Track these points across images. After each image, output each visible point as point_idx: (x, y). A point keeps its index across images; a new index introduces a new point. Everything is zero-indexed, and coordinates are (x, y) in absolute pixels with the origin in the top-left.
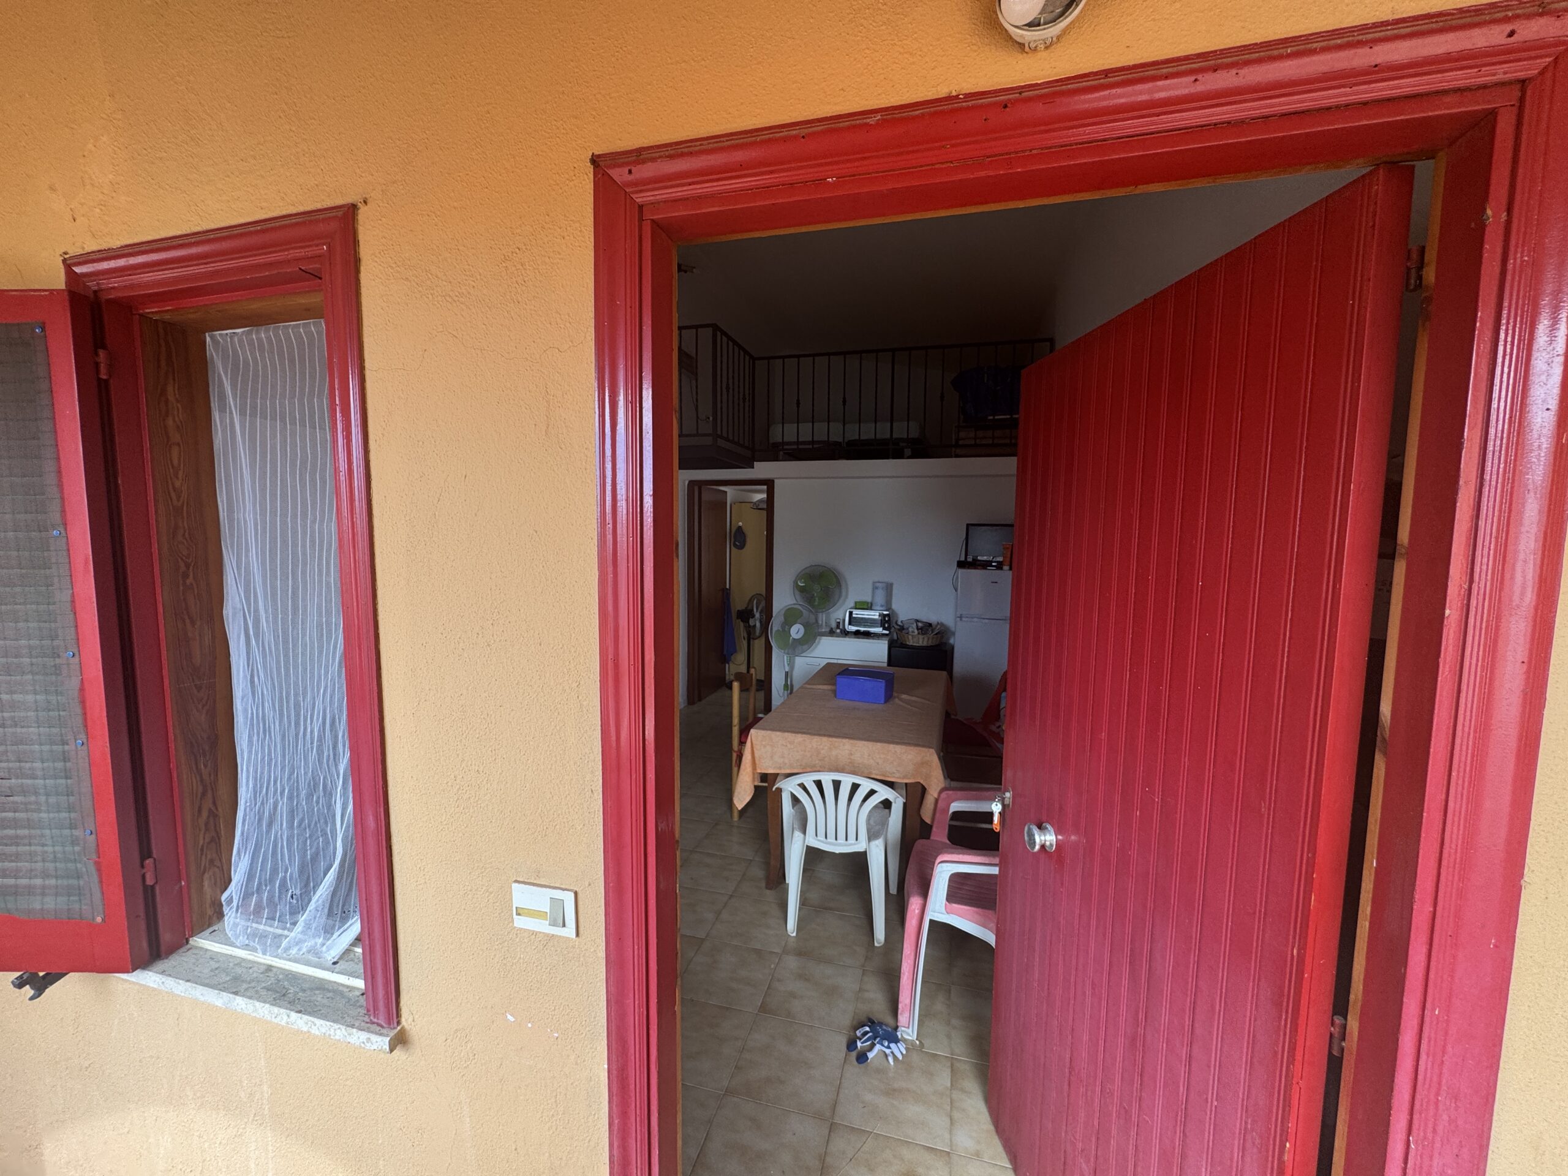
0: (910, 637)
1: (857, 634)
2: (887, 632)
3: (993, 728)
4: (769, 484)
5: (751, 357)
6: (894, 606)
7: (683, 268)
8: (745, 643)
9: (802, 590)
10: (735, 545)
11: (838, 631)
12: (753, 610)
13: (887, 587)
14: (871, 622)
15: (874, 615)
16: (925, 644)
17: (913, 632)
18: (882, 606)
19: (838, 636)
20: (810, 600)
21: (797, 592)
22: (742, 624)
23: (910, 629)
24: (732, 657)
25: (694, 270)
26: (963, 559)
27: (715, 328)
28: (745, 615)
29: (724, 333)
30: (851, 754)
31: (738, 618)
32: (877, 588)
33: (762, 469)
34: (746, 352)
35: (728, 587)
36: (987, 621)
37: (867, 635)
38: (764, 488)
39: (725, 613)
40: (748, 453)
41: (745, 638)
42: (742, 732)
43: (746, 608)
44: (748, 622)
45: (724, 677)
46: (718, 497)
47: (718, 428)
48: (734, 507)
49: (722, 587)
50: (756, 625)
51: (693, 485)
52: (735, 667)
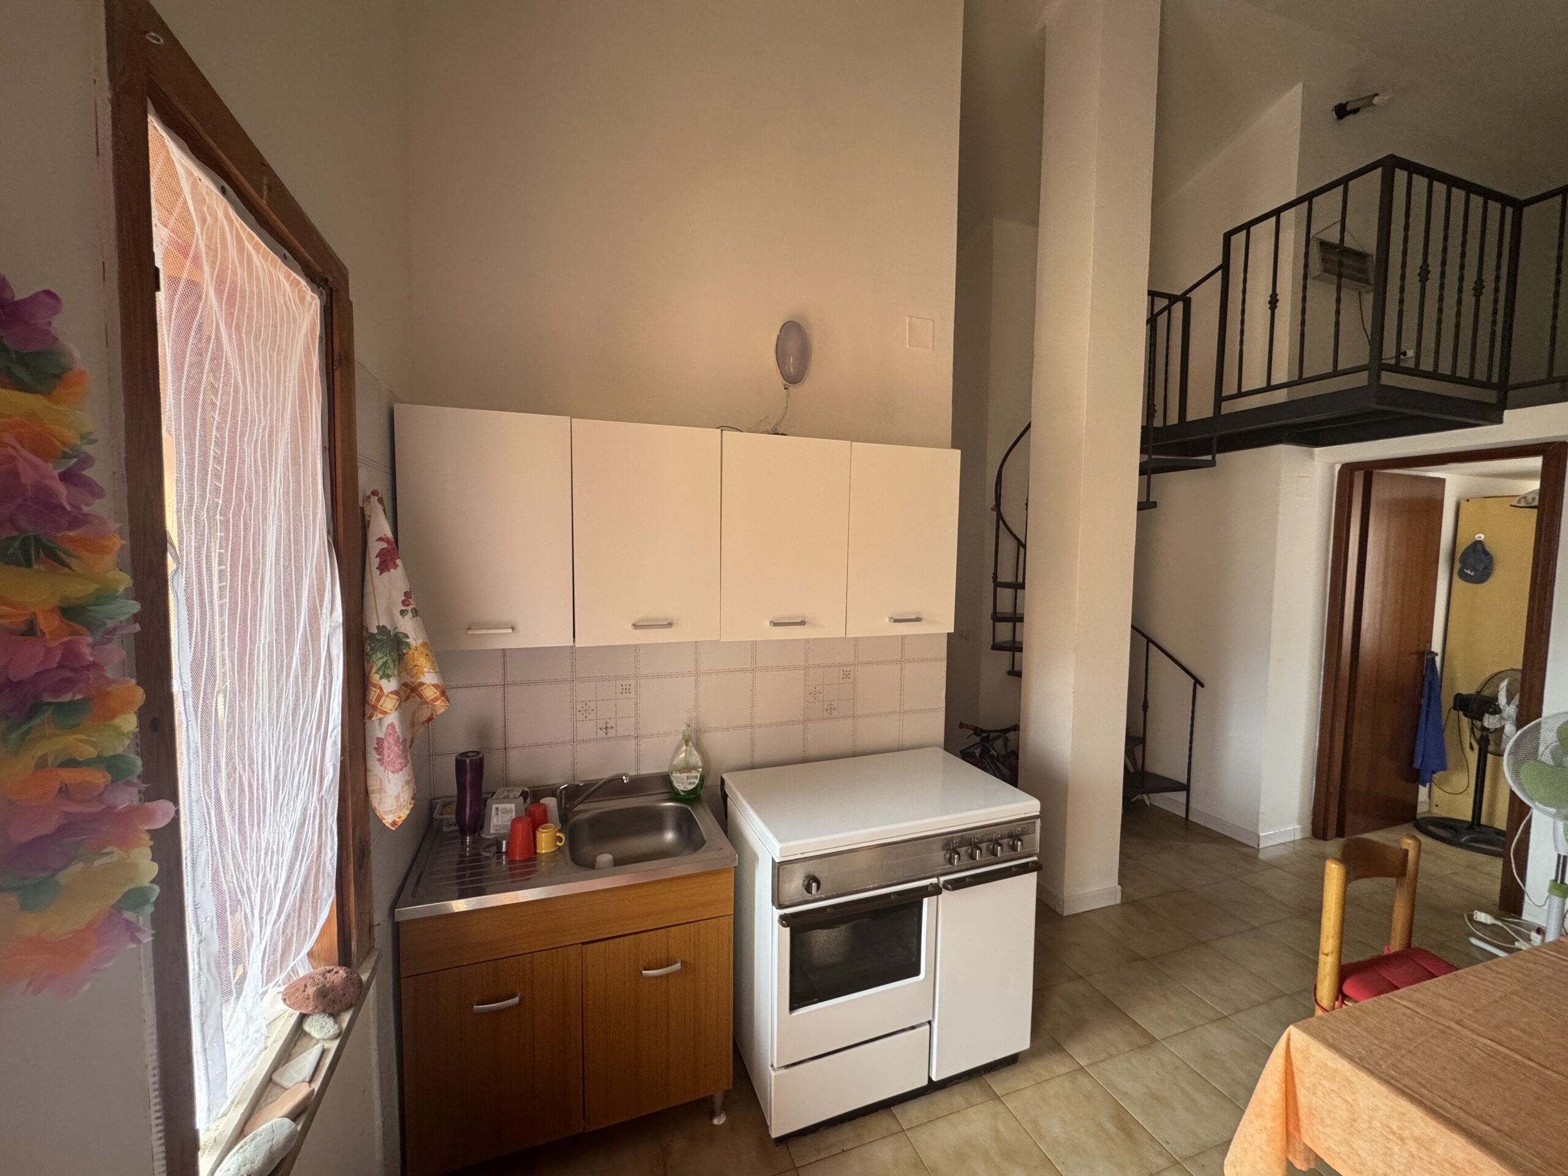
4: (1552, 453)
7: (1350, 107)
8: (1473, 757)
10: (1463, 576)
12: (1496, 699)
22: (1465, 722)
24: (1436, 776)
25: (1376, 100)
27: (1390, 164)
28: (1476, 705)
29: (1413, 169)
31: (1455, 708)
33: (1525, 423)
34: (1491, 195)
35: (1436, 646)
38: (1536, 463)
39: (1421, 695)
40: (1490, 396)
41: (1472, 748)
42: (1344, 973)
43: (1478, 693)
44: (1481, 720)
45: (1415, 807)
46: (1422, 492)
47: (1405, 354)
48: (1463, 504)
49: (1421, 648)
50: (1503, 728)
51: (1348, 471)
52: (1445, 799)
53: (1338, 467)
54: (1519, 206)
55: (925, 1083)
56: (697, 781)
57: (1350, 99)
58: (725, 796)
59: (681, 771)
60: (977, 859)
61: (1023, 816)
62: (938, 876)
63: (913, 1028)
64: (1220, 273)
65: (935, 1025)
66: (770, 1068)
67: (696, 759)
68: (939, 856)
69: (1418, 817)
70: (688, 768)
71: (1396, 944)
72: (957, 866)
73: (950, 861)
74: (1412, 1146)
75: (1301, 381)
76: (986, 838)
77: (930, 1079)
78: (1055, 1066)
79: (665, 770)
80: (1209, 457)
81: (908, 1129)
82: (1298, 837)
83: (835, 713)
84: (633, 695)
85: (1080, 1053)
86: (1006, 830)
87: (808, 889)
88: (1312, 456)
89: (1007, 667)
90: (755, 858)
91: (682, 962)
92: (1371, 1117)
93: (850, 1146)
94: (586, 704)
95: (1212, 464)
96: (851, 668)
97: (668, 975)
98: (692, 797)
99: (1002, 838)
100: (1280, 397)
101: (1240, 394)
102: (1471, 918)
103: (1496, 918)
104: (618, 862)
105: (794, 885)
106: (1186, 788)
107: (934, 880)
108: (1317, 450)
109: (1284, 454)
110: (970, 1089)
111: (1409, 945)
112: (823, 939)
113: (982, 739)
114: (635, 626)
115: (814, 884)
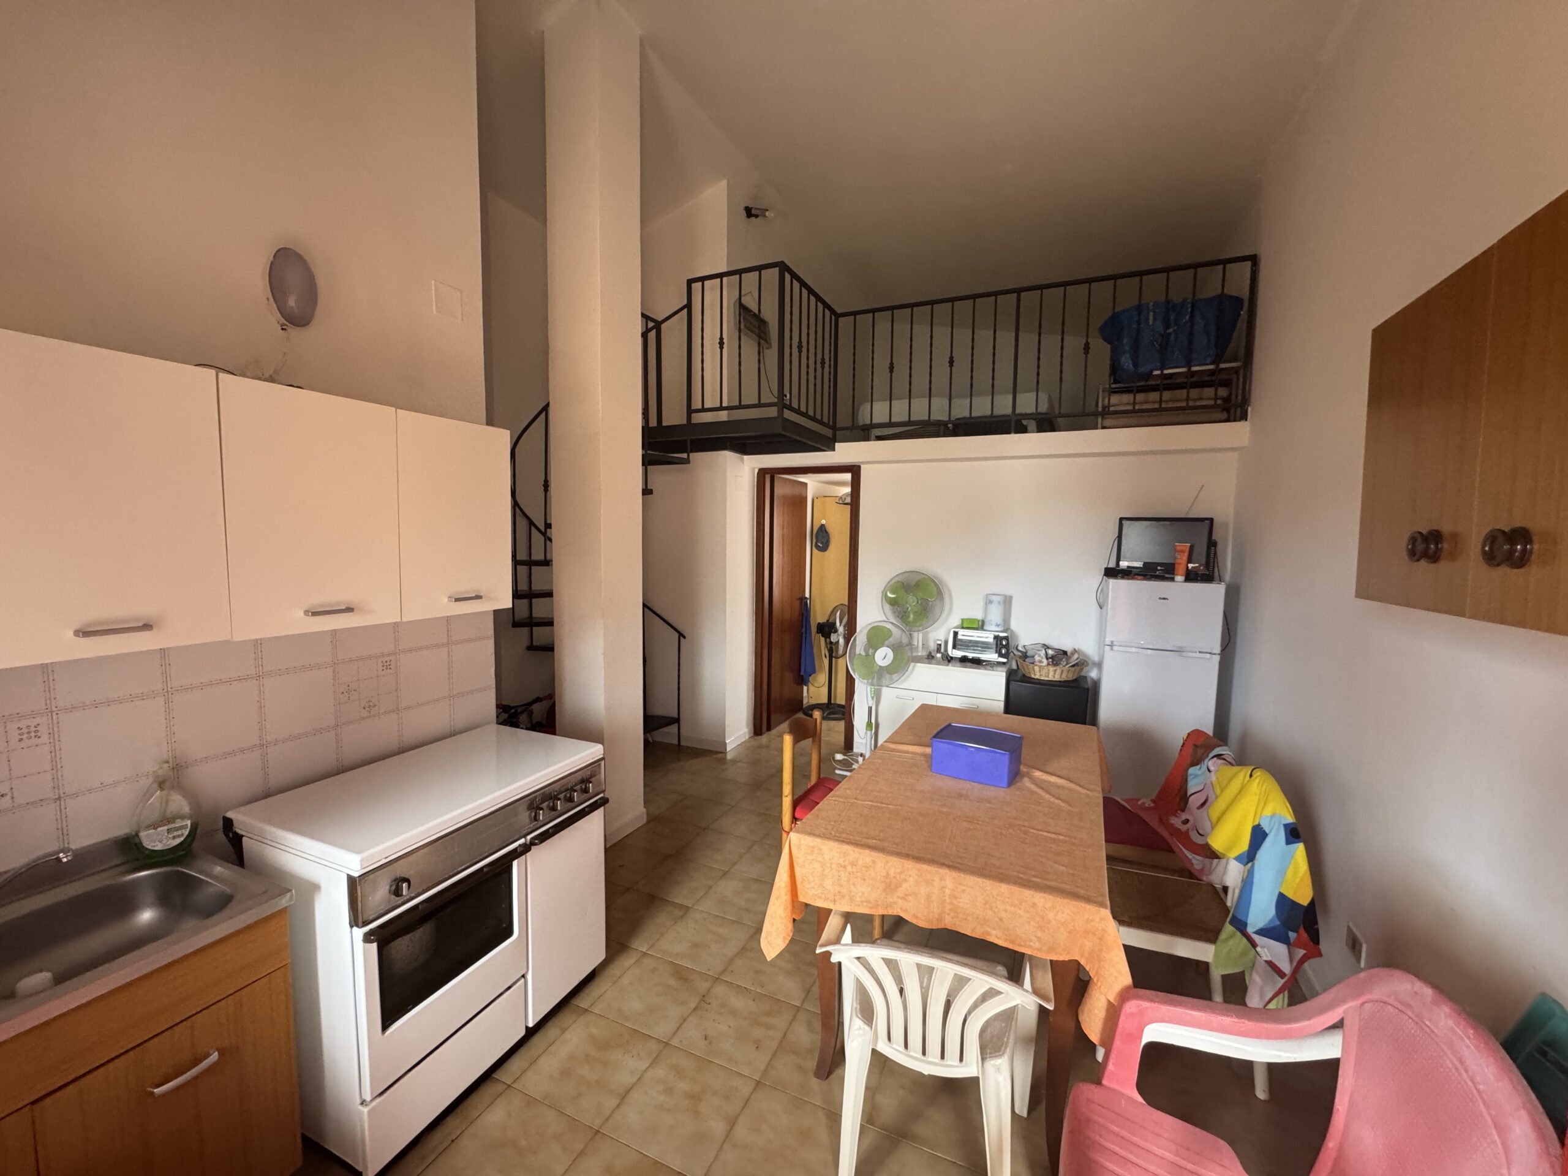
0: (1037, 668)
1: (964, 660)
2: (1005, 660)
4: (855, 470)
5: (833, 311)
6: (1014, 626)
7: (753, 212)
8: (826, 662)
9: (893, 603)
10: (818, 547)
11: (939, 655)
12: (835, 623)
13: (1005, 602)
14: (985, 646)
15: (988, 637)
16: (1057, 678)
17: (1041, 662)
18: (998, 625)
19: (938, 663)
20: (902, 615)
21: (887, 607)
22: (822, 639)
23: (1037, 658)
24: (810, 678)
25: (767, 214)
26: (1112, 565)
27: (783, 268)
28: (827, 629)
29: (794, 276)
31: (818, 633)
32: (991, 602)
33: (845, 452)
34: (826, 305)
35: (807, 595)
36: (1150, 652)
37: (977, 662)
38: (848, 477)
39: (802, 627)
40: (828, 432)
41: (826, 656)
42: (795, 804)
43: (828, 621)
44: (830, 638)
45: (802, 701)
46: (797, 490)
47: (786, 396)
48: (815, 499)
49: (801, 596)
50: (838, 641)
51: (763, 473)
52: (815, 692)
53: (756, 471)
54: (838, 315)
55: (523, 1033)
56: (186, 832)
57: (754, 206)
58: (236, 841)
59: (155, 826)
61: (591, 761)
62: (525, 836)
63: (509, 988)
64: (686, 310)
65: (529, 977)
66: (360, 1107)
67: (179, 803)
68: (524, 816)
69: (804, 706)
70: (167, 820)
71: (814, 780)
72: (543, 820)
73: (536, 819)
74: (849, 868)
75: (740, 407)
76: (563, 789)
77: (527, 1028)
78: (626, 961)
79: (121, 830)
80: (685, 455)
81: (514, 1081)
82: (747, 737)
83: (374, 711)
84: (45, 738)
85: (640, 944)
86: (579, 776)
87: (397, 892)
88: (742, 460)
89: (525, 642)
90: (313, 888)
91: (218, 1050)
92: (831, 864)
93: (458, 1132)
95: (687, 461)
96: (392, 658)
97: (196, 1078)
98: (182, 854)
99: (576, 785)
100: (723, 416)
101: (703, 410)
102: (834, 758)
103: (844, 755)
104: (61, 978)
105: (378, 894)
106: (677, 721)
107: (522, 841)
108: (745, 457)
109: (728, 457)
110: (564, 1018)
111: (819, 778)
112: (404, 946)
113: (509, 717)
114: (84, 633)
115: (404, 885)
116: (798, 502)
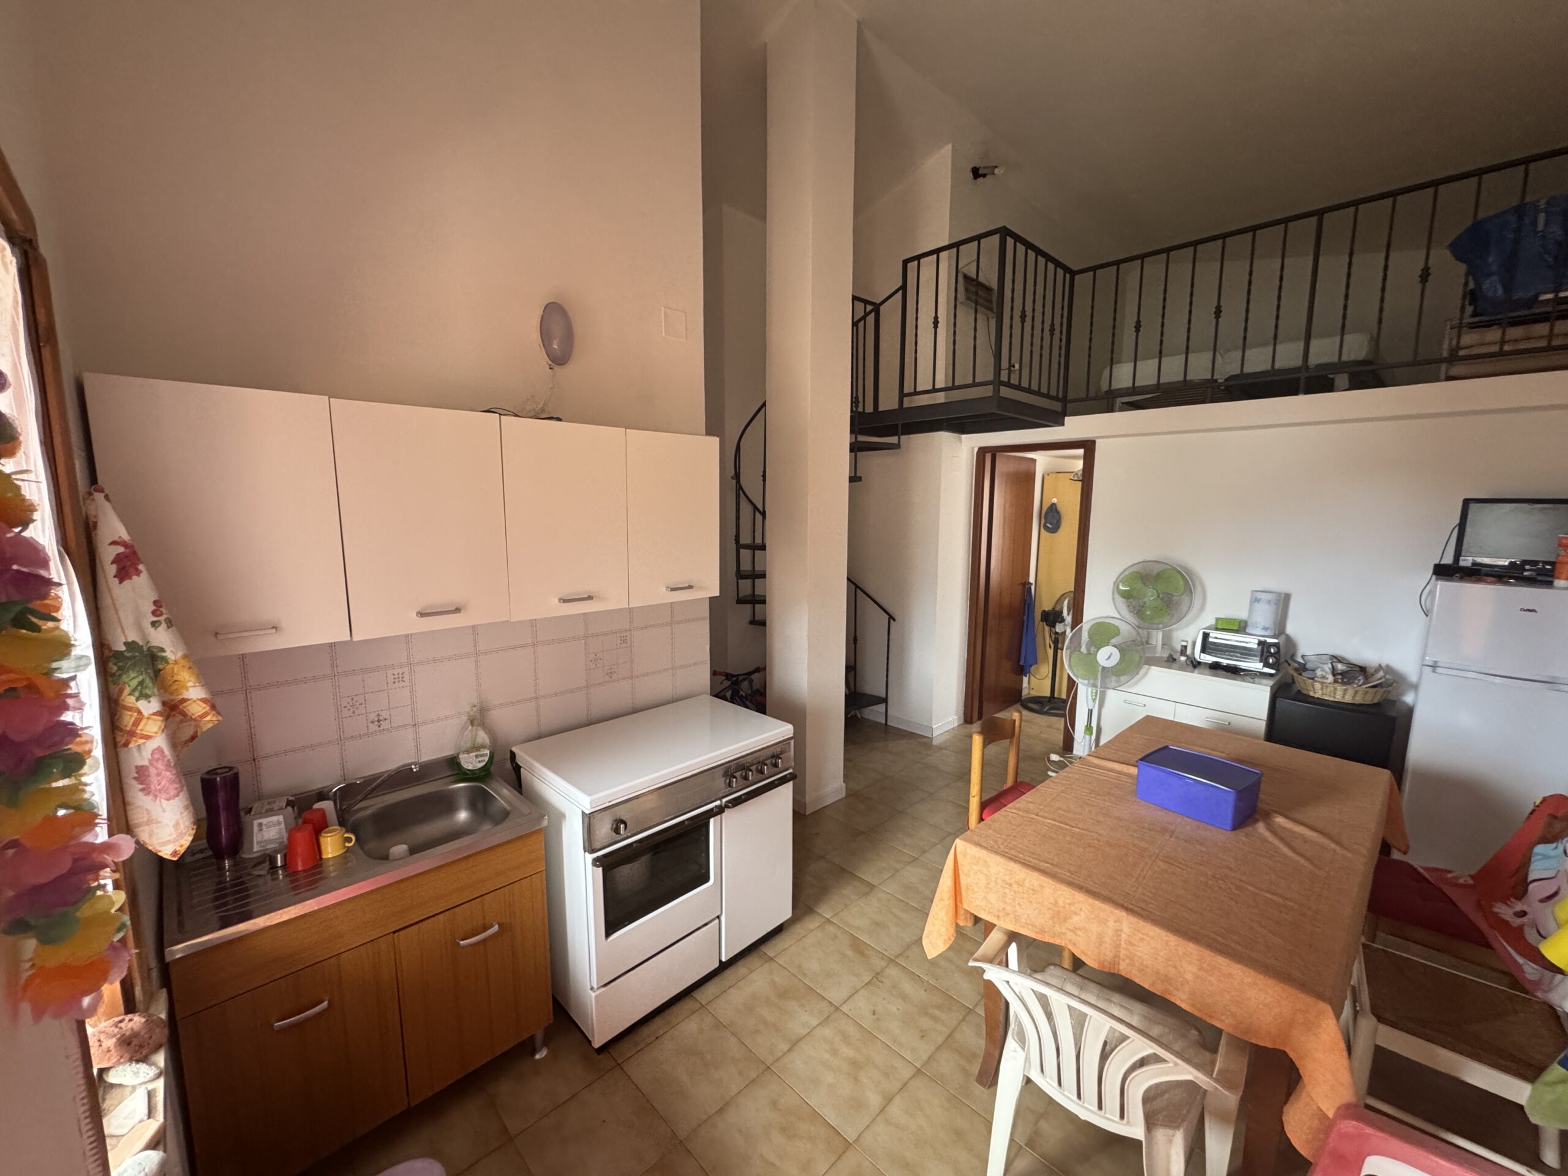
0: (1318, 686)
1: (1215, 667)
2: (1273, 671)
3: (1505, 912)
4: (1088, 447)
5: (1067, 269)
6: (1290, 629)
7: (981, 172)
8: (1051, 652)
9: (1126, 595)
10: (1046, 528)
11: (1183, 658)
12: (1062, 612)
13: (1277, 602)
14: (1245, 653)
15: (1252, 643)
16: (1348, 699)
17: (1324, 677)
18: (1265, 629)
19: (1182, 668)
20: (1138, 611)
21: (1120, 600)
22: (1047, 628)
23: (1319, 673)
24: (1032, 669)
25: (996, 171)
26: (1448, 560)
27: (1005, 233)
28: (1052, 618)
29: (1018, 239)
30: (1130, 943)
31: (1042, 621)
32: (1257, 600)
33: (1075, 427)
34: (1058, 264)
35: (1032, 580)
36: (1498, 680)
37: (1234, 672)
38: (1081, 452)
39: (1024, 614)
40: (1057, 406)
41: (1050, 647)
42: (984, 806)
43: (1053, 609)
44: (1054, 627)
45: (1021, 692)
46: (1023, 467)
47: (1014, 366)
48: (1046, 476)
49: (1023, 582)
50: (1065, 632)
51: (983, 451)
52: (1036, 684)
53: (976, 450)
54: (1073, 273)
55: (717, 965)
56: (486, 759)
57: (982, 166)
58: (517, 769)
59: (468, 752)
60: (766, 772)
61: (782, 739)
62: (720, 799)
63: (706, 924)
64: (901, 292)
65: (723, 918)
66: (590, 991)
67: (483, 737)
68: (720, 782)
69: (1023, 698)
70: (475, 748)
71: (1010, 783)
72: (736, 787)
73: (730, 785)
74: (1015, 887)
75: (954, 387)
76: (755, 762)
77: (720, 961)
78: (811, 924)
79: (448, 752)
80: (898, 440)
81: (707, 1004)
82: (956, 724)
83: (615, 677)
84: (407, 682)
85: (826, 911)
86: (769, 753)
87: (617, 831)
88: (960, 440)
89: (749, 618)
90: (561, 816)
91: (501, 925)
92: (996, 878)
93: (661, 1032)
94: (352, 699)
95: (897, 446)
96: (628, 633)
97: (485, 940)
98: (483, 775)
99: (766, 760)
100: (940, 398)
101: (916, 393)
102: (1048, 758)
103: (1061, 756)
104: (413, 850)
105: (604, 829)
106: (885, 700)
107: (718, 803)
108: (964, 436)
109: (944, 439)
110: (753, 960)
111: (1016, 781)
112: (628, 872)
113: (732, 683)
114: (422, 614)
115: (622, 826)
116: (1024, 480)
